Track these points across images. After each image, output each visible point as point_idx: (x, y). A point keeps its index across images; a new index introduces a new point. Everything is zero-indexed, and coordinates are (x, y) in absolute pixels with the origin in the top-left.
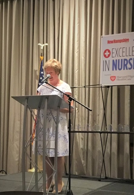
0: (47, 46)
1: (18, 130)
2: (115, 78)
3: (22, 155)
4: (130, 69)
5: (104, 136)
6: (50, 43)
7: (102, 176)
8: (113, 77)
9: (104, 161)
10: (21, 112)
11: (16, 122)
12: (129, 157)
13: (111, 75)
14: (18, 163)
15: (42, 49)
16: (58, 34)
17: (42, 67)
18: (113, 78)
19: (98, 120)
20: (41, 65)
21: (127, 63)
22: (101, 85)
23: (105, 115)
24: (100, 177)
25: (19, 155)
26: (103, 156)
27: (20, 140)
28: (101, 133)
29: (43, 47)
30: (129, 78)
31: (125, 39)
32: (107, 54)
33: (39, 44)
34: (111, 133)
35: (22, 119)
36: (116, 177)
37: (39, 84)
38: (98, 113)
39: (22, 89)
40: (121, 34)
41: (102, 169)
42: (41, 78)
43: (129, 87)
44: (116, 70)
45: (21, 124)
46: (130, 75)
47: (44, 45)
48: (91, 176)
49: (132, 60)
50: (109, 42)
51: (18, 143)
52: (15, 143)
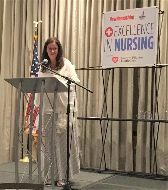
0: (41, 23)
1: (9, 115)
2: (118, 59)
3: (12, 143)
4: (134, 49)
5: (104, 123)
6: (45, 21)
7: (101, 167)
8: (115, 58)
9: (104, 151)
10: (12, 96)
11: (6, 108)
13: (113, 56)
14: (9, 152)
15: (37, 27)
16: (54, 10)
17: (36, 47)
18: (115, 59)
19: (97, 105)
20: (35, 45)
21: (131, 43)
22: (102, 67)
23: (105, 100)
24: (99, 169)
25: (10, 143)
26: (103, 145)
27: (11, 127)
28: (101, 120)
29: (38, 25)
30: (133, 59)
31: (129, 16)
32: (109, 32)
33: (34, 22)
34: (112, 120)
35: (13, 103)
36: (117, 168)
37: (32, 66)
38: (97, 98)
39: (14, 71)
40: (125, 10)
41: (101, 160)
42: (35, 59)
43: (133, 69)
44: (119, 50)
45: (12, 110)
46: (134, 56)
47: (38, 22)
48: (89, 167)
49: (137, 39)
50: (111, 19)
51: (9, 130)
52: (5, 130)
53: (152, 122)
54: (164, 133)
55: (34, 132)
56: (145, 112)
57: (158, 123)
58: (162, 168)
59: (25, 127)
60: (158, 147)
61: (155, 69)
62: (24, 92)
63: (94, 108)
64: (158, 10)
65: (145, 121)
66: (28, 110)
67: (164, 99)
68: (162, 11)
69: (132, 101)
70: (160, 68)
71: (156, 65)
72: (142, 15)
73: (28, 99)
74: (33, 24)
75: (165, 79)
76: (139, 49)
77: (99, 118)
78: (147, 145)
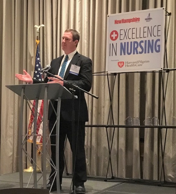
0: (43, 27)
1: (11, 124)
2: (123, 64)
3: (16, 153)
4: (141, 53)
5: (111, 130)
6: (47, 24)
7: (108, 176)
8: (121, 62)
9: (110, 159)
10: (14, 104)
11: (9, 116)
12: (139, 154)
13: (118, 60)
14: (12, 162)
15: (38, 31)
16: (56, 14)
17: (38, 53)
18: (121, 64)
20: (37, 50)
21: (137, 47)
22: (107, 72)
23: (111, 107)
24: (105, 177)
25: (13, 153)
26: (110, 153)
27: (14, 136)
28: (107, 127)
29: (39, 29)
30: (140, 63)
31: (135, 18)
32: (114, 36)
33: (36, 26)
34: (118, 127)
35: (15, 112)
36: (124, 177)
37: (35, 73)
38: (103, 105)
40: (130, 12)
41: (108, 168)
42: (37, 65)
43: (140, 74)
44: (125, 54)
45: (15, 119)
46: (141, 60)
47: (40, 26)
48: (95, 175)
49: (143, 42)
50: (116, 22)
51: (11, 139)
52: (9, 139)
53: (160, 128)
54: (171, 139)
55: (38, 141)
56: (152, 118)
57: (166, 129)
58: (170, 175)
59: (29, 135)
60: (166, 154)
61: (162, 74)
62: (27, 100)
63: (99, 115)
64: (165, 12)
65: (152, 128)
66: (32, 119)
67: (171, 105)
68: (169, 12)
69: (139, 108)
70: (167, 72)
71: (163, 69)
72: (149, 18)
73: (32, 107)
74: (34, 29)
75: (173, 83)
76: (145, 53)
77: (105, 125)
78: (154, 152)
